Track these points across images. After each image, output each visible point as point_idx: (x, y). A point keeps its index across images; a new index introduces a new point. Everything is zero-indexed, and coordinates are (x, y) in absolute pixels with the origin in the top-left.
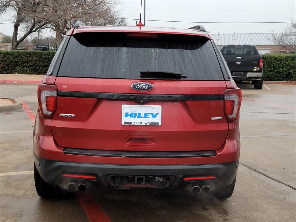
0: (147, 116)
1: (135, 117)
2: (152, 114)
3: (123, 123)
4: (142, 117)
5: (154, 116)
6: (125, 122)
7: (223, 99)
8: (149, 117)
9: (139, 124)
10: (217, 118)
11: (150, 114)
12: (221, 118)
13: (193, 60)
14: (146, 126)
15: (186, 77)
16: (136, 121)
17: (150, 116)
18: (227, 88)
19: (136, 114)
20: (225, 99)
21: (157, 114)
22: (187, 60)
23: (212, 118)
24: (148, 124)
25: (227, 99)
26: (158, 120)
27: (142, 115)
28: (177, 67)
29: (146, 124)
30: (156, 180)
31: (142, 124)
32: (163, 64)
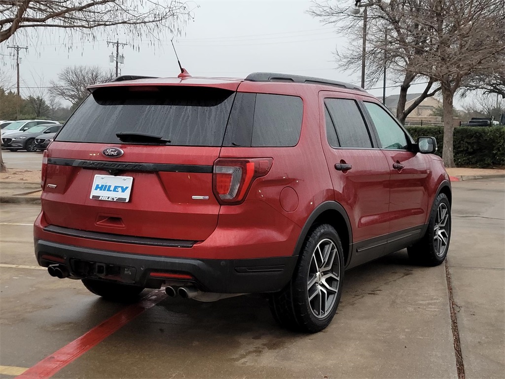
0: (117, 190)
1: (104, 190)
2: (122, 187)
3: (91, 197)
4: (111, 191)
5: (124, 190)
6: (93, 196)
7: (212, 172)
8: (118, 191)
9: (107, 199)
10: (201, 197)
11: (119, 187)
12: (207, 197)
13: (190, 118)
14: (112, 202)
15: (170, 142)
16: (104, 195)
17: (120, 189)
18: (219, 158)
19: (106, 186)
20: (214, 172)
21: (127, 188)
22: (181, 119)
23: (193, 197)
24: (115, 200)
25: (217, 172)
26: (126, 195)
27: (112, 189)
28: (164, 129)
29: (113, 199)
30: (126, 272)
31: (109, 200)
32: (150, 124)
